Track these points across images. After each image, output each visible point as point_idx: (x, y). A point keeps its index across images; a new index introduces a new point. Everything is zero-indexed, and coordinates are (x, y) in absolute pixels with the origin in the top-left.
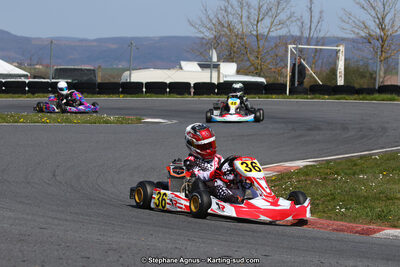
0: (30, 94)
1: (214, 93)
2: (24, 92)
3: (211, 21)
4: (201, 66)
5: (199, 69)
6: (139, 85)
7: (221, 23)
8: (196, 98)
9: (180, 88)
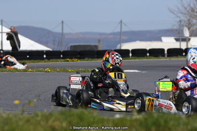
0: (46, 60)
1: (183, 56)
2: (43, 59)
3: (186, 9)
4: (177, 40)
5: (175, 41)
6: (127, 51)
7: (193, 10)
8: (168, 59)
9: (157, 53)
